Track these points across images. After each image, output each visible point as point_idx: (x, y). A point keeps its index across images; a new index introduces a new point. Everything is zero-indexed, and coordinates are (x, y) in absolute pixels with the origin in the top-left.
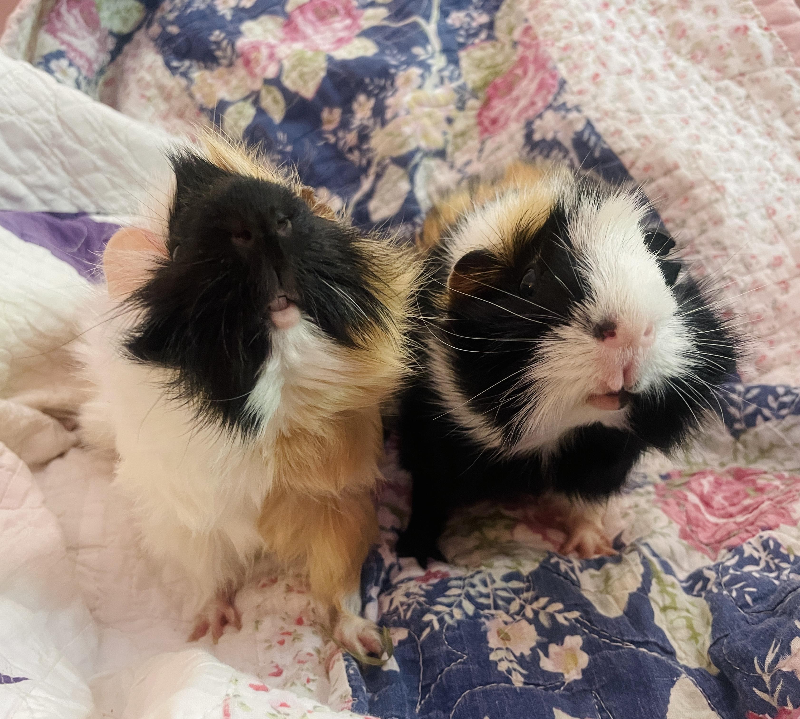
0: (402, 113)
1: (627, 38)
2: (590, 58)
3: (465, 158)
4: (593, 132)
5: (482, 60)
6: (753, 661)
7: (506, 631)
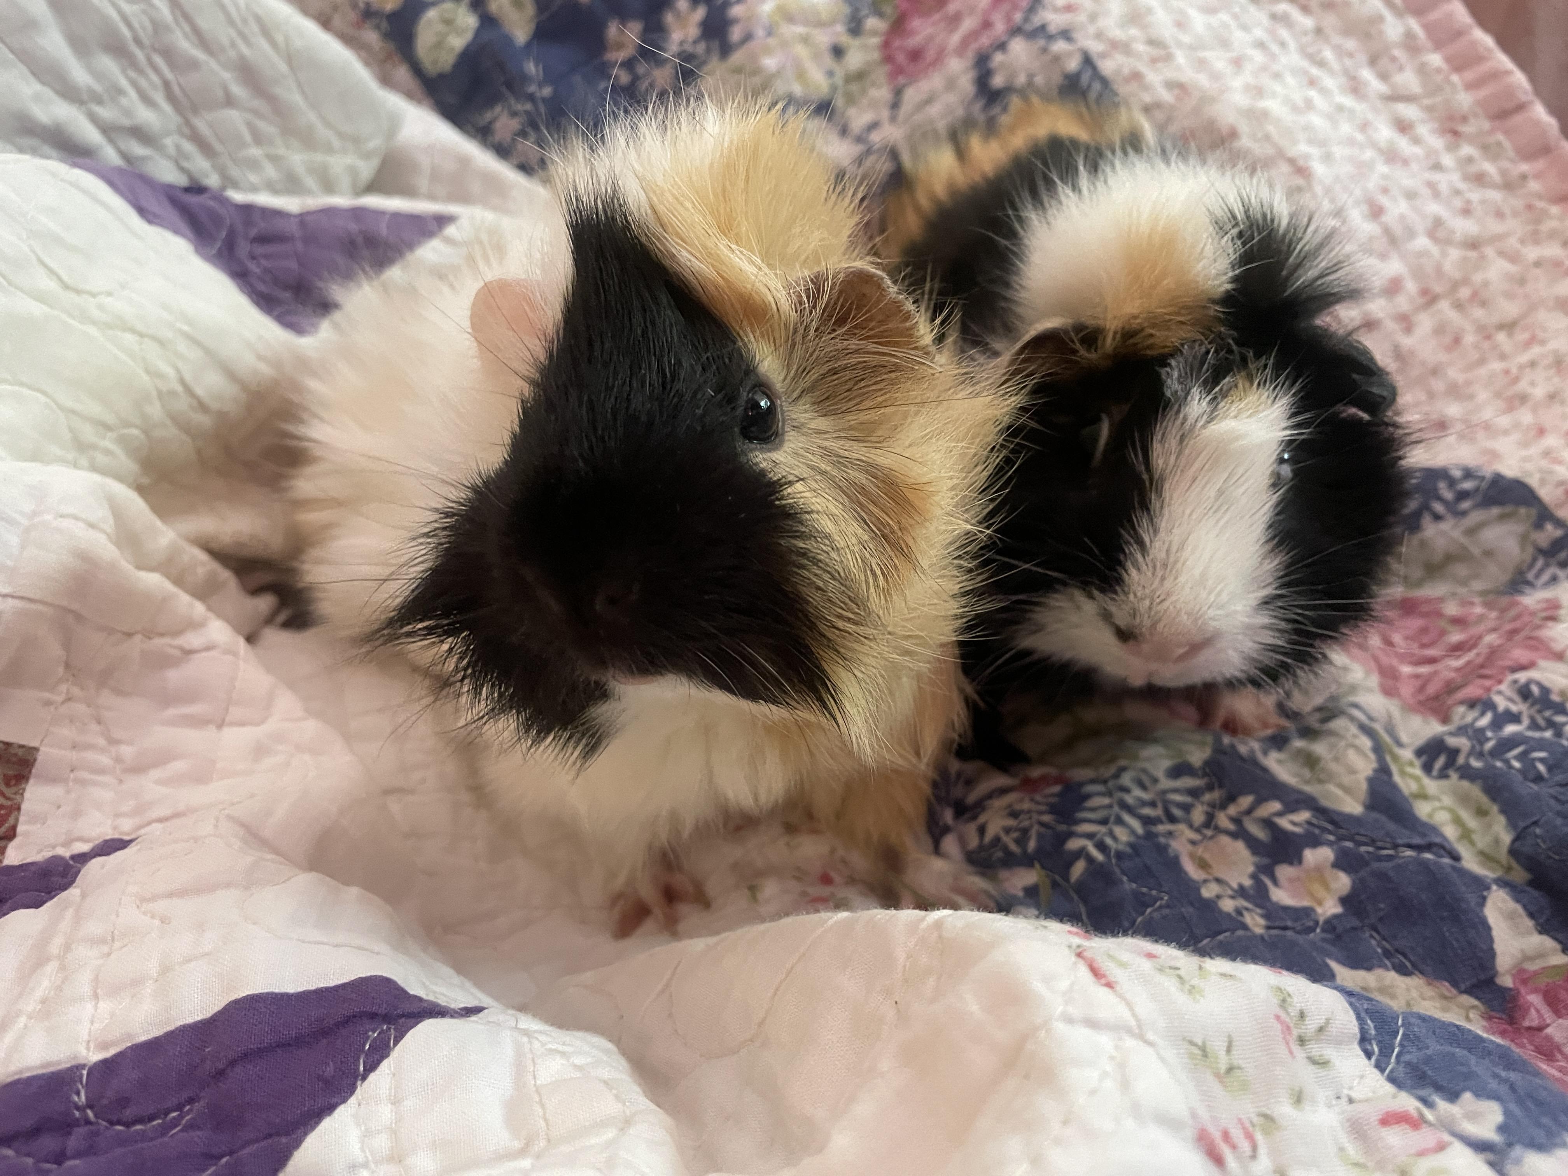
0: (760, 33)
3: (867, 118)
4: (1097, 75)
7: (1199, 854)
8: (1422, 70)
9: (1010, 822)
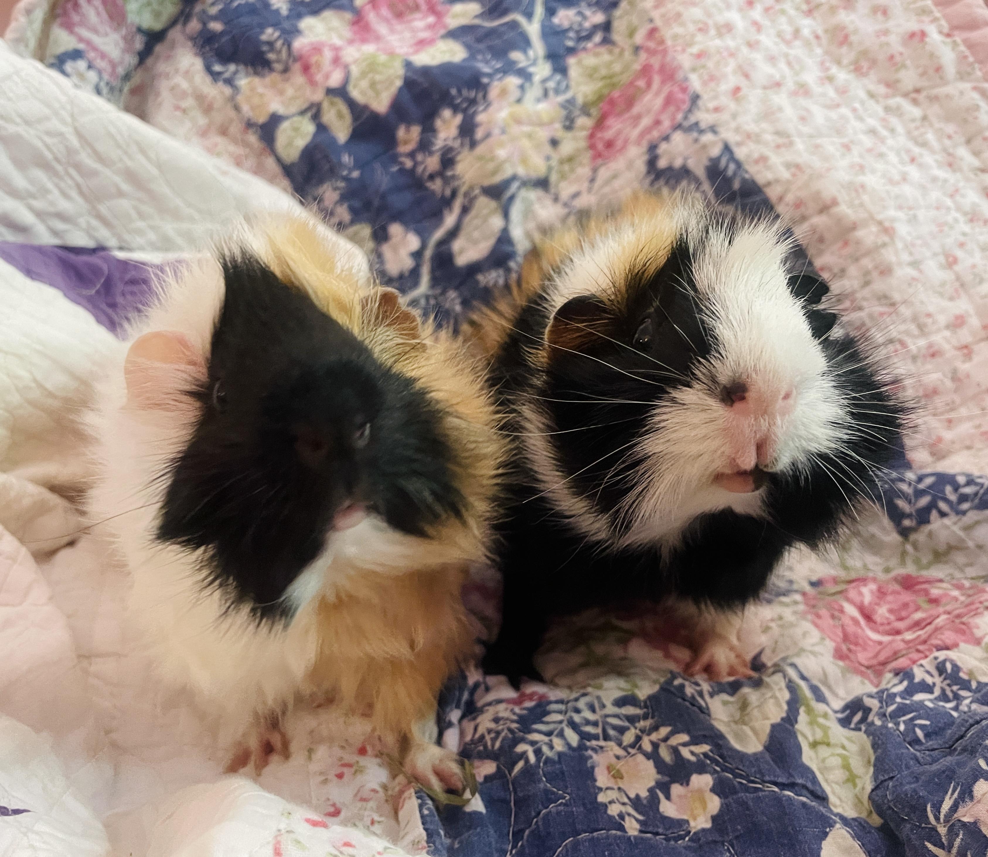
0: (496, 132)
1: (776, 44)
2: (730, 68)
3: (573, 189)
4: (732, 158)
5: (595, 69)
6: (926, 810)
7: (618, 767)
9: (492, 725)
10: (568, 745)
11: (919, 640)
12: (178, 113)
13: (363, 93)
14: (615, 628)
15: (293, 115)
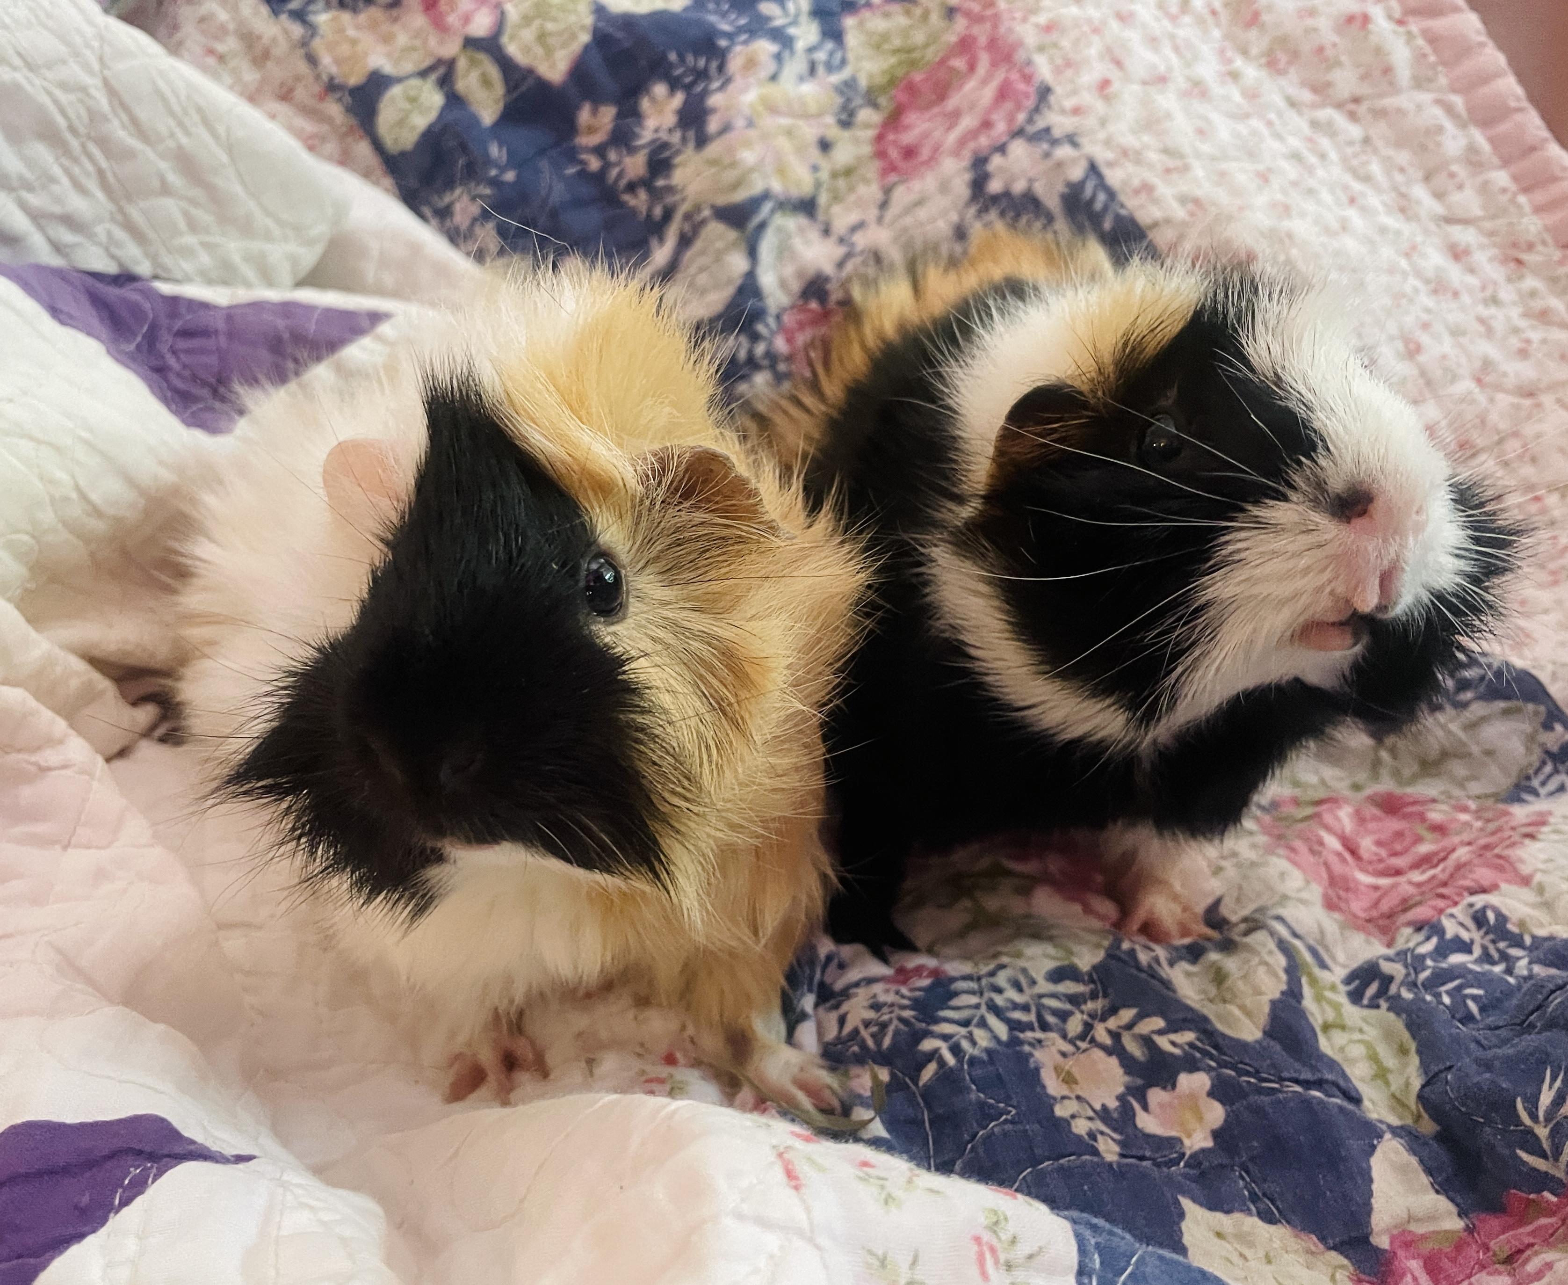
0: (740, 123)
1: (1157, 19)
2: (1093, 50)
3: (853, 217)
4: (1102, 184)
5: (885, 37)
6: (1515, 1107)
7: (1067, 1067)
8: (1484, 189)
9: (871, 1015)
10: (996, 1038)
11: (1435, 882)
12: (211, 61)
13: (527, 50)
14: (1008, 873)
15: (407, 77)
